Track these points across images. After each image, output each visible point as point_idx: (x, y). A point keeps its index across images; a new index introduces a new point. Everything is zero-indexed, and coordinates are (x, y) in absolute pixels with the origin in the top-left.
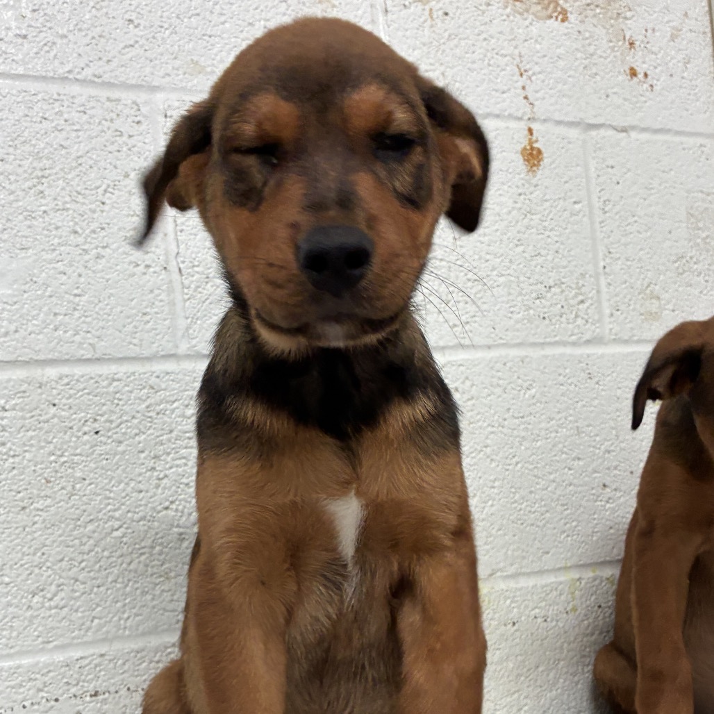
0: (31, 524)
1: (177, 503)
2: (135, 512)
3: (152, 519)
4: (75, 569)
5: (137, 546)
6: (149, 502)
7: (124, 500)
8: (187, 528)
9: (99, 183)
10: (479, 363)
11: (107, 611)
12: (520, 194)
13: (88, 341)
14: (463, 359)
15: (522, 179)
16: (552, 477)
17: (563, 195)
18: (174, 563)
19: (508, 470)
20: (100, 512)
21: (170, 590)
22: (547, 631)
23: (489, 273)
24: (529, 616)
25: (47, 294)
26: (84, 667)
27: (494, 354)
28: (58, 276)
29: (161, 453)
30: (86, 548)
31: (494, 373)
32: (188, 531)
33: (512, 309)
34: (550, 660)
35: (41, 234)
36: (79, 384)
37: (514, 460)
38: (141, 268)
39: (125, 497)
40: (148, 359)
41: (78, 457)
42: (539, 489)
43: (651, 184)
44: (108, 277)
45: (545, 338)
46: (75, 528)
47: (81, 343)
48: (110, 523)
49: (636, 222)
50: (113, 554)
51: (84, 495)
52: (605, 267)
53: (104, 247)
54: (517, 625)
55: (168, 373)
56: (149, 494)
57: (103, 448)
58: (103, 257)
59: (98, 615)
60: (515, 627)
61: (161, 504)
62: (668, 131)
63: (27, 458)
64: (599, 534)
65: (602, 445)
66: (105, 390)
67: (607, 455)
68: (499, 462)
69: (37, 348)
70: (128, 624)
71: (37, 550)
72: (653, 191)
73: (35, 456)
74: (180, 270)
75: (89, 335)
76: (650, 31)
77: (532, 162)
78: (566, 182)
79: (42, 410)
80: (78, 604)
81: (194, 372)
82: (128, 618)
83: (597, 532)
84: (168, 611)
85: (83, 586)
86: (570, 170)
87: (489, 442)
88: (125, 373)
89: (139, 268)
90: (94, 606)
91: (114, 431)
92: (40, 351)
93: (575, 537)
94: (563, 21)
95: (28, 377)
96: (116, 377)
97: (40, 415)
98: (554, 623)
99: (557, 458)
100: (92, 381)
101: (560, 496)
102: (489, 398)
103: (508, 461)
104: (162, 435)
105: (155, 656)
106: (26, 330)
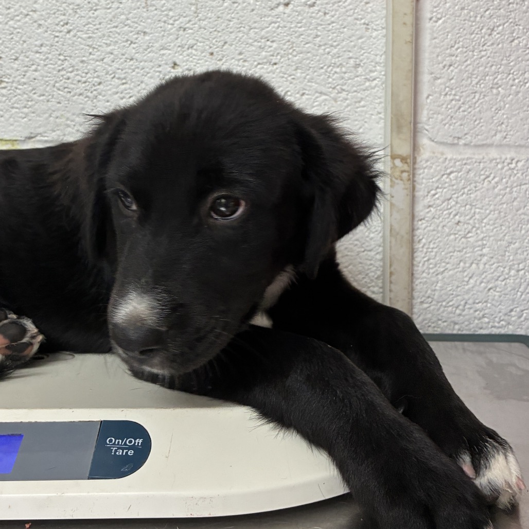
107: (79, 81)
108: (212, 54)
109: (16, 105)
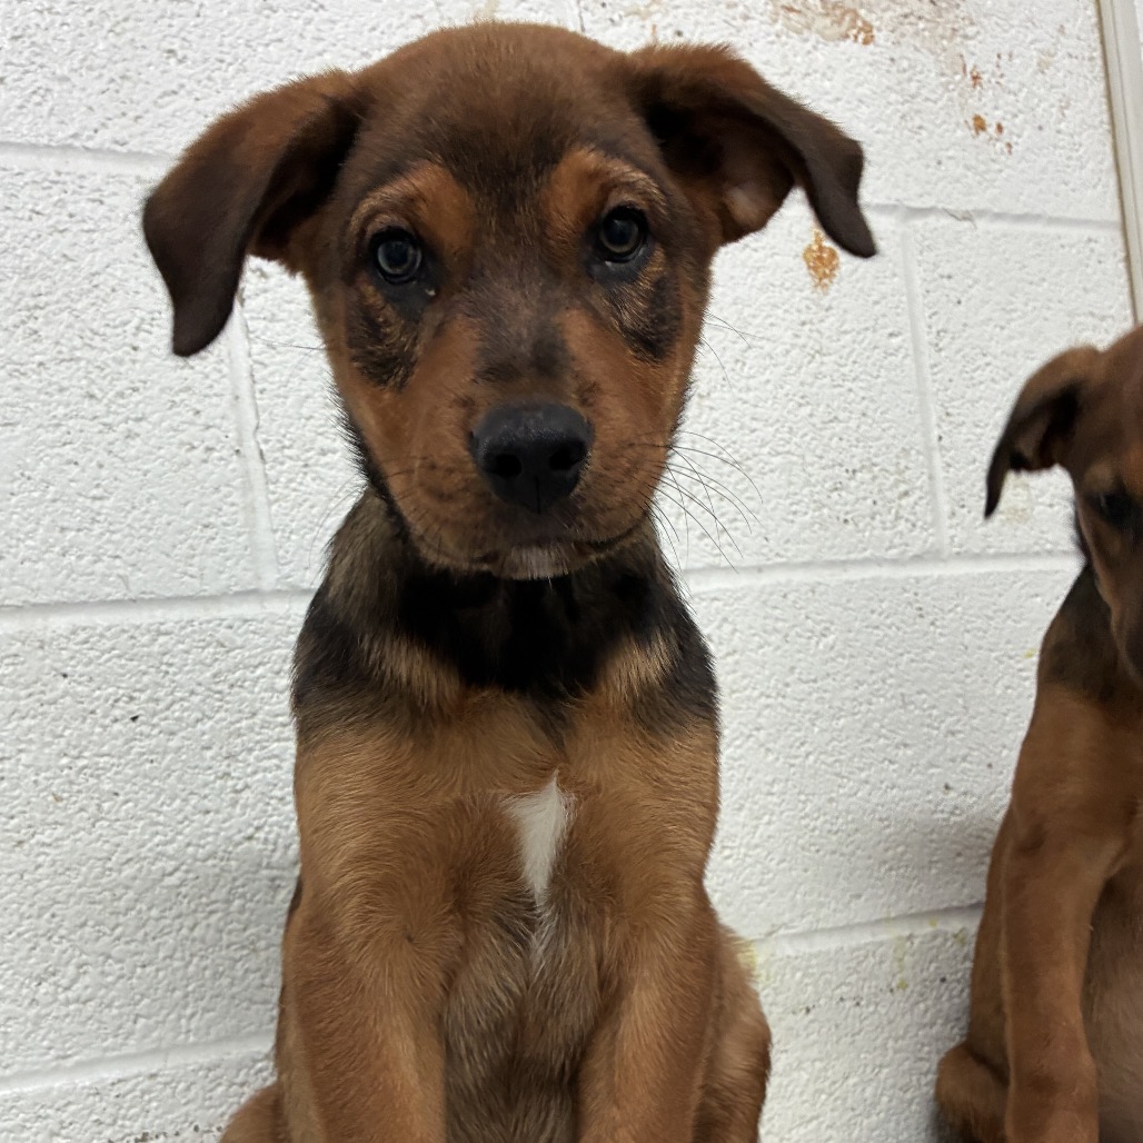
0: (33, 867)
1: (267, 829)
2: (199, 846)
3: (227, 856)
4: (106, 939)
5: (204, 900)
6: (221, 829)
7: (180, 826)
8: (284, 869)
9: (127, 316)
10: (745, 596)
11: (158, 1004)
12: (804, 324)
13: (116, 572)
14: (719, 590)
15: (807, 299)
16: (863, 775)
17: (872, 323)
18: (263, 926)
19: (792, 765)
20: (142, 846)
21: (258, 970)
22: (861, 1022)
23: (756, 450)
24: (831, 998)
25: (49, 497)
26: (124, 1096)
27: (766, 580)
28: (65, 467)
29: (237, 749)
30: (122, 904)
31: (769, 611)
32: (286, 874)
33: (794, 508)
34: (866, 1066)
35: (36, 401)
36: (104, 641)
37: (803, 749)
38: (199, 453)
39: (182, 822)
40: (214, 598)
41: (106, 759)
42: (844, 795)
43: (1012, 303)
44: (146, 467)
45: (849, 552)
46: (103, 874)
47: (104, 575)
48: (159, 864)
49: (988, 364)
50: (167, 913)
51: (118, 820)
52: (940, 438)
53: (138, 420)
54: (813, 1012)
55: (246, 621)
56: (220, 816)
57: (147, 742)
58: (138, 435)
59: (144, 1012)
60: (811, 1016)
61: (240, 832)
62: (1037, 218)
63: (23, 761)
64: (940, 865)
65: (943, 722)
66: (145, 649)
67: (950, 739)
68: (779, 753)
69: (35, 585)
70: (193, 1026)
71: (43, 909)
72: (1014, 315)
73: (36, 758)
74: (261, 454)
75: (118, 562)
76: (1005, 57)
77: (821, 270)
78: (876, 303)
79: (45, 685)
80: (113, 993)
81: (288, 617)
82: (193, 1015)
83: (937, 862)
84: (255, 1003)
85: (119, 966)
86: (883, 283)
87: (762, 720)
88: (177, 623)
89: (196, 452)
90: (138, 997)
91: (163, 715)
92: (39, 589)
93: (902, 871)
94: (866, 42)
95: (21, 632)
96: (163, 628)
97: (43, 692)
98: (871, 1009)
99: (871, 745)
100: (126, 636)
101: (877, 805)
102: (761, 651)
103: (793, 752)
104: (238, 721)
105: (237, 1075)
106: (15, 556)
107: (829, 831)
108: (990, 766)
109: (747, 884)
